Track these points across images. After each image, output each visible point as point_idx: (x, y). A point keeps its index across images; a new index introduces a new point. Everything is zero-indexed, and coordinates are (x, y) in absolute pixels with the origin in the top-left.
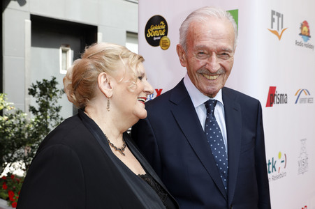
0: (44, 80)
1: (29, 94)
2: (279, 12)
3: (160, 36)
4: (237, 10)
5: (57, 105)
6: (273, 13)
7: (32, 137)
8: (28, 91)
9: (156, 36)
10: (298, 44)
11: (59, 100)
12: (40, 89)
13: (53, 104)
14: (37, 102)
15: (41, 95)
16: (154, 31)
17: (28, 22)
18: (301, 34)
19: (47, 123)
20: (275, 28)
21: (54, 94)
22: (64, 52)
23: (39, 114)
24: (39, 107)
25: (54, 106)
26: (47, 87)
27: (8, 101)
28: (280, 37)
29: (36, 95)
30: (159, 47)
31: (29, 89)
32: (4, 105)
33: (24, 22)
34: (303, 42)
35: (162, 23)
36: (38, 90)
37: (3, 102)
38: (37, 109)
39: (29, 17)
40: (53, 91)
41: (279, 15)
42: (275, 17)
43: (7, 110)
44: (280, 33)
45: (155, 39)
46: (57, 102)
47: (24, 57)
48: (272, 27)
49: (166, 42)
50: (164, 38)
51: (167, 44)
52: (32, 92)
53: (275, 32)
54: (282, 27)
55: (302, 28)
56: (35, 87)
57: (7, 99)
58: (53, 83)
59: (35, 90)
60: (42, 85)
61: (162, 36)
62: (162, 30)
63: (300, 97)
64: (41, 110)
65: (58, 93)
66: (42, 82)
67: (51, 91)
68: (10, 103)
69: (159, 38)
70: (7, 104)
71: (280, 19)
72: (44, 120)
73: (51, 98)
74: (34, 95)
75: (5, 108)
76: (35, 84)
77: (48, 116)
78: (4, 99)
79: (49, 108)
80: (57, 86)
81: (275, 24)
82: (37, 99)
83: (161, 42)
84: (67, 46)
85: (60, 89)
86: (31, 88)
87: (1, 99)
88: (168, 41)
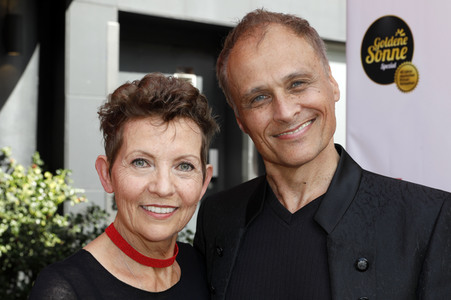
3: (394, 61)
9: (387, 62)
16: (382, 49)
17: (114, 27)
27: (74, 187)
30: (393, 86)
32: (67, 194)
33: (107, 27)
35: (400, 32)
37: (65, 187)
39: (115, 16)
43: (72, 203)
45: (384, 67)
49: (409, 74)
50: (405, 67)
51: (412, 79)
57: (71, 181)
61: (400, 62)
62: (400, 47)
68: (78, 191)
69: (393, 66)
70: (72, 192)
75: (68, 199)
78: (66, 182)
83: (398, 75)
84: (188, 71)
87: (61, 181)
88: (414, 72)
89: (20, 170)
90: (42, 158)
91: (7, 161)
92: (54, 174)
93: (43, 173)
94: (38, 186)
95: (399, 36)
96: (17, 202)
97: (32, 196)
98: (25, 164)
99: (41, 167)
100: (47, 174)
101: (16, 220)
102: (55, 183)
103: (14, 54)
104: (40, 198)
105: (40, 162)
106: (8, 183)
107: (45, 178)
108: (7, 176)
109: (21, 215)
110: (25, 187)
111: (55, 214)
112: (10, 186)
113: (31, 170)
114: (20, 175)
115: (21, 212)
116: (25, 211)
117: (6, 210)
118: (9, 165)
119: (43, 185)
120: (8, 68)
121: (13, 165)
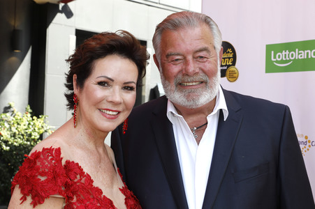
3: (226, 65)
9: (222, 66)
27: (49, 125)
30: (225, 78)
32: (45, 129)
33: (69, 38)
35: (229, 50)
37: (44, 125)
39: (74, 32)
43: (48, 134)
49: (233, 72)
50: (232, 69)
51: (235, 75)
57: (48, 122)
61: (229, 66)
62: (229, 58)
68: (51, 127)
69: (226, 68)
70: (48, 128)
75: (46, 131)
78: (45, 122)
83: (228, 73)
87: (42, 122)
88: (236, 71)
89: (19, 114)
90: (31, 108)
91: (12, 109)
92: (38, 118)
93: (32, 117)
94: (29, 124)
95: (229, 52)
96: (17, 133)
97: (26, 129)
98: (22, 111)
99: (31, 113)
100: (35, 118)
101: (16, 142)
102: (38, 122)
103: (17, 51)
104: (30, 130)
105: (30, 111)
106: (12, 122)
107: (33, 120)
108: (12, 118)
109: (19, 140)
110: (22, 124)
111: (38, 139)
112: (13, 124)
113: (25, 115)
114: (19, 118)
115: (20, 138)
116: (22, 137)
117: (11, 136)
118: (13, 112)
119: (32, 123)
120: (14, 59)
121: (15, 112)
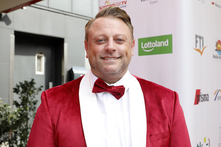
0: (25, 82)
1: (14, 92)
2: (200, 35)
4: (171, 35)
5: (34, 100)
6: (197, 36)
7: (15, 125)
8: (13, 90)
10: (215, 57)
11: (36, 96)
12: (22, 88)
13: (32, 99)
14: (20, 98)
15: (23, 93)
17: (13, 37)
18: (216, 50)
19: (27, 113)
20: (198, 47)
21: (33, 92)
22: (39, 58)
23: (21, 106)
24: (21, 101)
25: (32, 101)
26: (27, 86)
28: (201, 53)
29: (19, 93)
31: (14, 89)
33: (10, 37)
34: (218, 55)
36: (21, 89)
38: (20, 103)
39: (13, 33)
40: (32, 89)
41: (200, 38)
42: (198, 39)
44: (201, 50)
46: (34, 97)
47: (9, 62)
48: (196, 47)
52: (16, 91)
53: (198, 50)
54: (203, 46)
55: (217, 46)
56: (18, 87)
58: (32, 83)
59: (19, 89)
60: (24, 85)
63: (218, 96)
64: (22, 104)
65: (35, 91)
66: (24, 83)
67: (30, 89)
71: (201, 40)
72: (25, 111)
73: (30, 95)
74: (17, 93)
76: (19, 84)
77: (28, 108)
79: (29, 102)
80: (35, 85)
81: (198, 44)
82: (20, 96)
84: (41, 53)
85: (37, 88)
86: (15, 87)
